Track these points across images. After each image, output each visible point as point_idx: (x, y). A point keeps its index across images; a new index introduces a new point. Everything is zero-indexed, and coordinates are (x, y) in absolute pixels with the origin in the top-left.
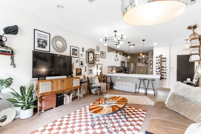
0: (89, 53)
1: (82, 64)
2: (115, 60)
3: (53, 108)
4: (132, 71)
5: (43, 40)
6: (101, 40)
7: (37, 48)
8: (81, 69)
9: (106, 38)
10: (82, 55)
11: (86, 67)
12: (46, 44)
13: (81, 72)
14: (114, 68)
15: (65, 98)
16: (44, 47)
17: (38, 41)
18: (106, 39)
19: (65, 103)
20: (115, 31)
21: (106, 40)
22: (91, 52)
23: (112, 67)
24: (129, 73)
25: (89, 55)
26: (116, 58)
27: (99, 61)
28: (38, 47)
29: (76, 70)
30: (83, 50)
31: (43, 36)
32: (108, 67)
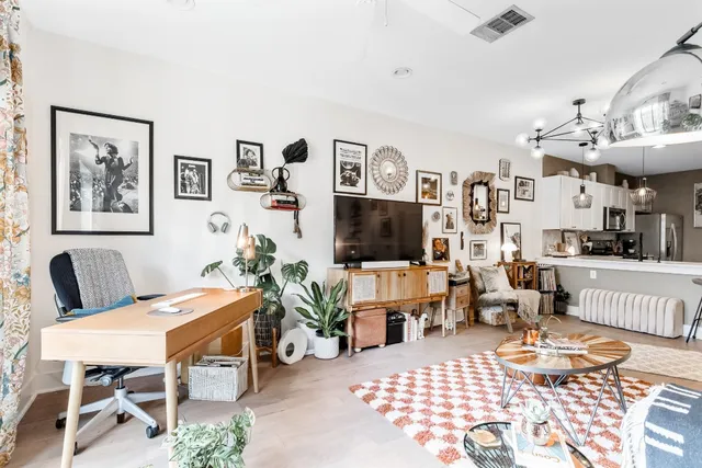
0: (472, 186)
1: (449, 225)
2: (577, 206)
3: (377, 346)
4: (663, 249)
5: (351, 164)
6: (522, 140)
7: (340, 188)
8: (446, 241)
9: (539, 130)
10: (450, 195)
11: (462, 234)
12: (359, 175)
13: (447, 249)
14: (573, 234)
15: (406, 324)
16: (353, 184)
17: (343, 170)
18: (541, 134)
19: (405, 339)
20: (579, 103)
21: (538, 139)
22: (480, 183)
23: (563, 235)
24: (642, 259)
25: (472, 195)
26: (582, 197)
27: (508, 212)
28: (342, 183)
29: (434, 245)
30: (454, 179)
31: (352, 154)
32: (545, 231)
